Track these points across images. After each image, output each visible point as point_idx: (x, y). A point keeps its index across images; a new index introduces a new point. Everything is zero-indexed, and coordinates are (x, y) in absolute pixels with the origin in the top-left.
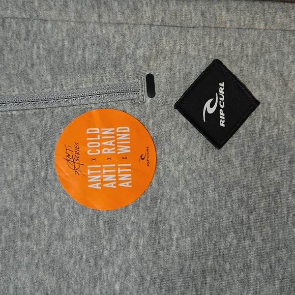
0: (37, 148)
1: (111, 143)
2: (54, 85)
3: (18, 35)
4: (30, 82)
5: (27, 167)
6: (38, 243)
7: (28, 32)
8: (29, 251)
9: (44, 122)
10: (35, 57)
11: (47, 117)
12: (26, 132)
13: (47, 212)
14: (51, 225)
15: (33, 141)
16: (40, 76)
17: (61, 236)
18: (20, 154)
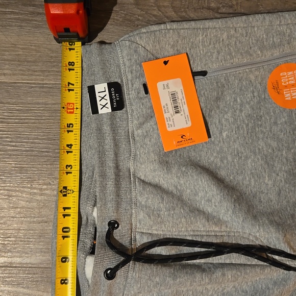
0: (259, 85)
1: (293, 78)
2: (262, 55)
3: (242, 35)
4: (251, 55)
5: (256, 94)
6: (266, 128)
7: (247, 33)
8: (262, 132)
9: (261, 73)
10: (251, 44)
11: (261, 70)
12: (254, 78)
13: (268, 113)
14: (270, 119)
15: (257, 82)
16: (255, 52)
17: (275, 123)
18: (252, 89)
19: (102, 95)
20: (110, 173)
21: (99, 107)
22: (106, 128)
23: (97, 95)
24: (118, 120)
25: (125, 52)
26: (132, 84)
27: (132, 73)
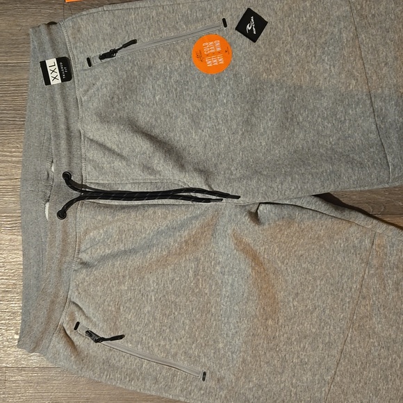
0: (185, 54)
1: (213, 48)
2: (187, 29)
3: (170, 12)
4: (178, 29)
5: (182, 63)
6: (192, 91)
7: (173, 10)
8: (189, 94)
9: (186, 44)
10: (177, 19)
11: (187, 42)
12: (180, 49)
13: (193, 79)
14: (196, 83)
15: (183, 52)
16: (181, 26)
17: (200, 87)
18: (179, 58)
19: (53, 68)
20: (63, 134)
21: (51, 79)
22: (58, 97)
23: (49, 69)
24: (67, 89)
25: (70, 33)
26: (78, 59)
27: (76, 49)
